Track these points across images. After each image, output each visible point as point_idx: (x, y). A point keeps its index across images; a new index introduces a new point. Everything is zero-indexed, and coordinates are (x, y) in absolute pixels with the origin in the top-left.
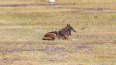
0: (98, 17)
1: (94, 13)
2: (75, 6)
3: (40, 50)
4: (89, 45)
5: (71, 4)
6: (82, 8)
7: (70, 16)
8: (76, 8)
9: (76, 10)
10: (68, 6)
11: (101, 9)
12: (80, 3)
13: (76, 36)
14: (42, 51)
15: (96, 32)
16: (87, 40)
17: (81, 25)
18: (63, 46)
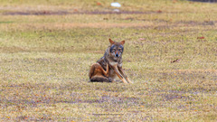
0: (206, 37)
1: (196, 31)
2: (160, 16)
3: (90, 102)
4: (187, 94)
5: (153, 12)
6: (174, 20)
7: (151, 35)
8: (162, 20)
9: (163, 24)
10: (147, 16)
11: (212, 23)
12: (169, 11)
13: (162, 75)
14: (95, 104)
15: (201, 67)
16: (183, 84)
17: (171, 55)
18: (135, 94)
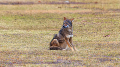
2: (97, 6)
3: (49, 63)
4: (115, 58)
5: (91, 3)
6: (106, 8)
7: (90, 19)
8: (98, 9)
9: (98, 11)
10: (88, 5)
12: (103, 2)
13: (97, 45)
14: (52, 64)
16: (112, 51)
17: (104, 32)
18: (80, 58)
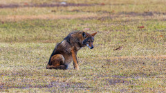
0: (146, 27)
1: (137, 21)
2: (103, 8)
3: (40, 87)
4: (129, 79)
5: (97, 4)
6: (117, 11)
7: (95, 25)
8: (105, 12)
9: (106, 15)
10: (92, 8)
11: (151, 14)
12: (112, 3)
13: (105, 62)
14: (45, 89)
15: (142, 54)
16: (125, 70)
17: (114, 43)
18: (82, 80)
